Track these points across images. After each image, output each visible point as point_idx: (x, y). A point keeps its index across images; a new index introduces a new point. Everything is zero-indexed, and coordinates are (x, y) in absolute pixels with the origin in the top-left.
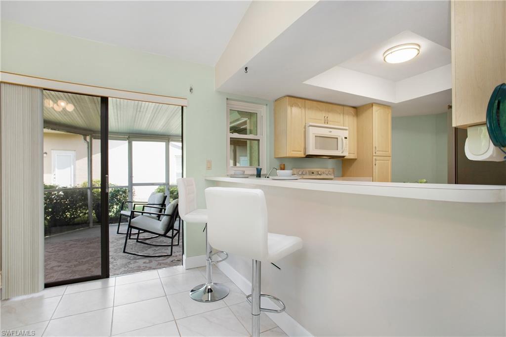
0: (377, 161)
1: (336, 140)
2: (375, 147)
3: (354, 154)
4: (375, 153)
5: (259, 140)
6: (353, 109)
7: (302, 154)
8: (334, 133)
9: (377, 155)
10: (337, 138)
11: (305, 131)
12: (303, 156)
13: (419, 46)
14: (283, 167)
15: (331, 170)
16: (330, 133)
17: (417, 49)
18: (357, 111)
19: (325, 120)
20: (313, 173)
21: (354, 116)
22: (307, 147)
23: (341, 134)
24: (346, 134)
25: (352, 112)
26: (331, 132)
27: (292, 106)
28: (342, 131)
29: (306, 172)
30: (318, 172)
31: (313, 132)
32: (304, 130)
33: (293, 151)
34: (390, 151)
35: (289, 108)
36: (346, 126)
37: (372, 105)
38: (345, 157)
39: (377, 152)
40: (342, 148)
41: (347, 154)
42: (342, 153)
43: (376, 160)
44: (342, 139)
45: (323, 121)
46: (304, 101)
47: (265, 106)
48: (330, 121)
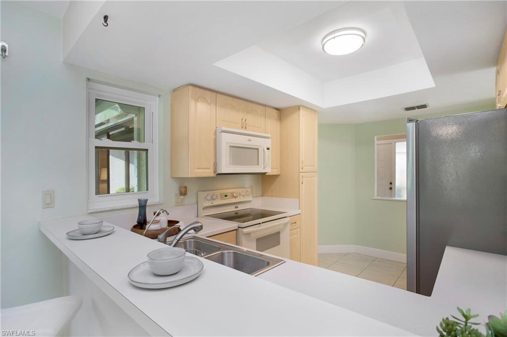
0: (304, 179)
1: (256, 151)
2: (302, 162)
3: (277, 169)
4: (302, 168)
5: (147, 150)
6: (276, 111)
7: (210, 173)
8: (255, 142)
9: (304, 171)
10: (258, 149)
11: (216, 139)
12: (212, 175)
13: (365, 33)
14: (183, 190)
15: (249, 190)
16: (249, 142)
17: (363, 37)
18: (280, 113)
19: (242, 124)
20: (226, 196)
21: (277, 120)
22: (217, 161)
23: (262, 144)
24: (268, 143)
25: (275, 115)
26: (250, 140)
27: (197, 100)
28: (264, 139)
29: (217, 196)
30: (232, 194)
31: (227, 140)
32: (214, 137)
33: (197, 169)
34: (316, 165)
35: (192, 103)
36: (268, 133)
37: (298, 108)
38: (267, 174)
39: (304, 168)
40: (264, 163)
41: (269, 171)
42: (264, 168)
43: (302, 177)
44: (264, 150)
45: (240, 125)
46: (214, 94)
47: (157, 98)
48: (249, 126)
